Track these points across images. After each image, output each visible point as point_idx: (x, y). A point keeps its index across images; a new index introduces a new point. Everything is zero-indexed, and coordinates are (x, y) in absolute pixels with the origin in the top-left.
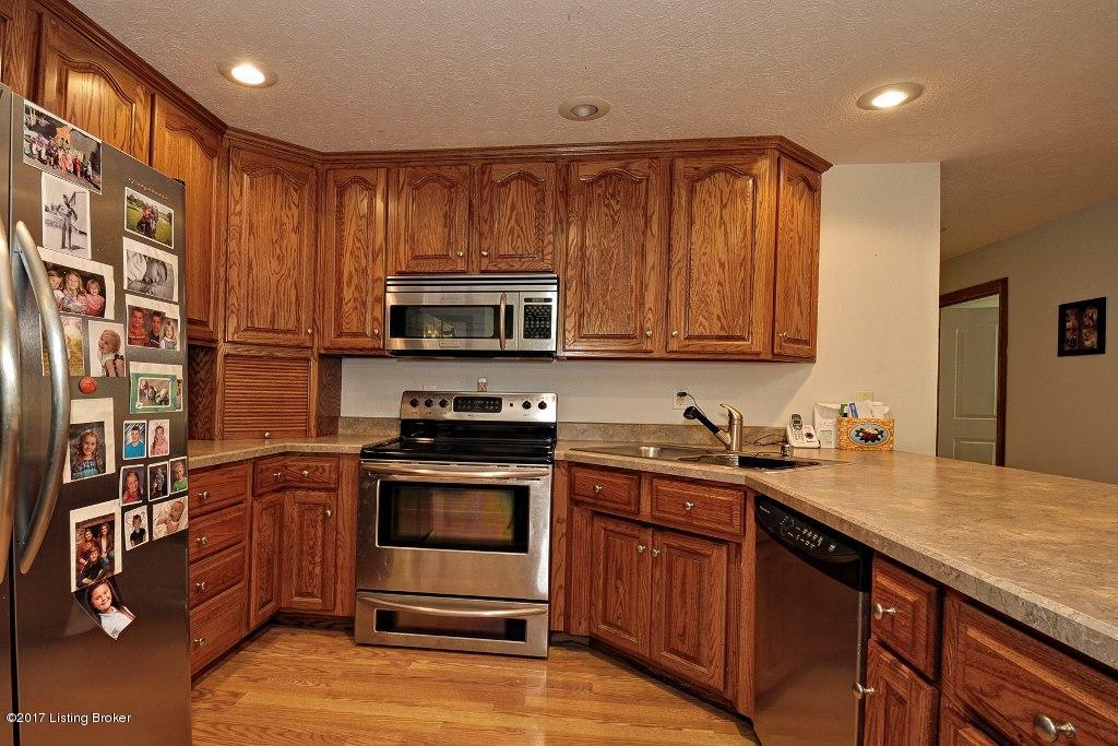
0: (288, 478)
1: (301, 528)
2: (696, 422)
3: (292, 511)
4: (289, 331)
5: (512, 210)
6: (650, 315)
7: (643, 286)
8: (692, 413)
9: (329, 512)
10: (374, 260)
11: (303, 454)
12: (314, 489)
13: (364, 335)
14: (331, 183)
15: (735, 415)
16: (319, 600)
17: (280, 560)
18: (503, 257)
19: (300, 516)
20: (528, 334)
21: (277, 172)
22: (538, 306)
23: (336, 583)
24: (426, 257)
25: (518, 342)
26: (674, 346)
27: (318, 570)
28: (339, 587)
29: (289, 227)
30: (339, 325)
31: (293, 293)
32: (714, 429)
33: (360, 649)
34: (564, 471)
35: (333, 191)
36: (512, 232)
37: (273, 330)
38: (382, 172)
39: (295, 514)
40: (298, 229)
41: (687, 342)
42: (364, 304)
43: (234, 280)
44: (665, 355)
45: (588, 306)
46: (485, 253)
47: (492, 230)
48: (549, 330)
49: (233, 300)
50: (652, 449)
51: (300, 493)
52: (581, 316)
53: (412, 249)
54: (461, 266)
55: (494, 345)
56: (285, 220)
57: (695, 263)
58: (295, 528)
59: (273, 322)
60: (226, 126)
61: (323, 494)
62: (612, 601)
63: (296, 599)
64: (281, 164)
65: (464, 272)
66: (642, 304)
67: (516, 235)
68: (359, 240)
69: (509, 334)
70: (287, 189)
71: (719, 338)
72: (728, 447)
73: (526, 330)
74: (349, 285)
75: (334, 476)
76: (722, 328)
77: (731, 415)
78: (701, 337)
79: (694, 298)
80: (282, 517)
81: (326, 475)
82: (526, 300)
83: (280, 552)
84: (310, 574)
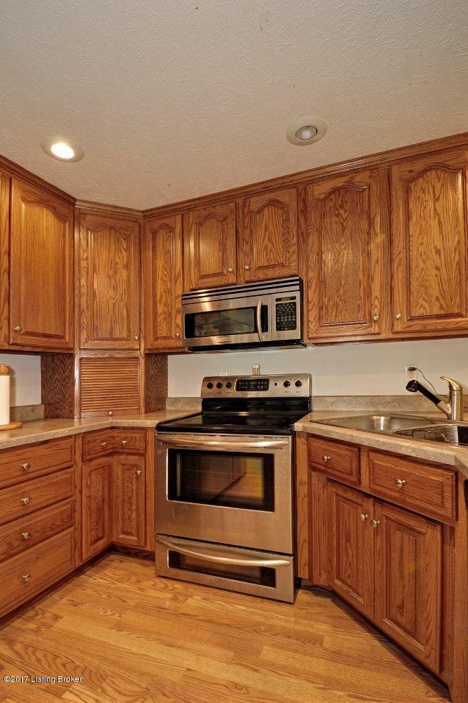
0: (115, 446)
1: (123, 483)
2: (418, 393)
3: (118, 470)
4: (123, 339)
5: (266, 231)
6: (377, 303)
7: (370, 278)
8: (413, 386)
9: (139, 472)
10: (175, 283)
11: (124, 428)
12: (131, 454)
13: (170, 337)
14: (148, 231)
15: (455, 387)
16: (135, 538)
17: (110, 507)
18: (260, 268)
19: (123, 474)
20: (280, 327)
21: (112, 228)
22: (286, 304)
23: (146, 525)
24: (208, 276)
25: (272, 334)
26: (399, 327)
27: (134, 515)
28: (148, 529)
29: (120, 266)
30: (155, 332)
31: (125, 311)
32: (435, 400)
33: (158, 580)
34: (304, 441)
35: (149, 236)
36: (266, 248)
37: (112, 339)
38: (179, 218)
39: (120, 474)
40: (127, 266)
41: (410, 323)
42: (170, 315)
43: (84, 305)
44: (391, 336)
45: (326, 300)
46: (247, 267)
47: (252, 249)
48: (295, 322)
49: (84, 320)
50: (382, 418)
51: (123, 457)
52: (321, 309)
53: (199, 271)
54: (232, 279)
55: (255, 338)
56: (118, 260)
57: (414, 254)
58: (119, 482)
59: (111, 333)
60: (75, 200)
61: (136, 458)
62: (344, 559)
63: (121, 536)
64: (113, 222)
65: (235, 284)
66: (370, 295)
67: (269, 250)
68: (166, 269)
69: (265, 328)
70: (118, 239)
71: (439, 317)
72: (449, 417)
73: (277, 324)
74: (160, 303)
75: (143, 444)
76: (442, 307)
77: (451, 387)
78: (422, 318)
79: (414, 284)
80: (110, 475)
81: (137, 443)
82: (277, 300)
83: (110, 500)
84: (130, 518)
